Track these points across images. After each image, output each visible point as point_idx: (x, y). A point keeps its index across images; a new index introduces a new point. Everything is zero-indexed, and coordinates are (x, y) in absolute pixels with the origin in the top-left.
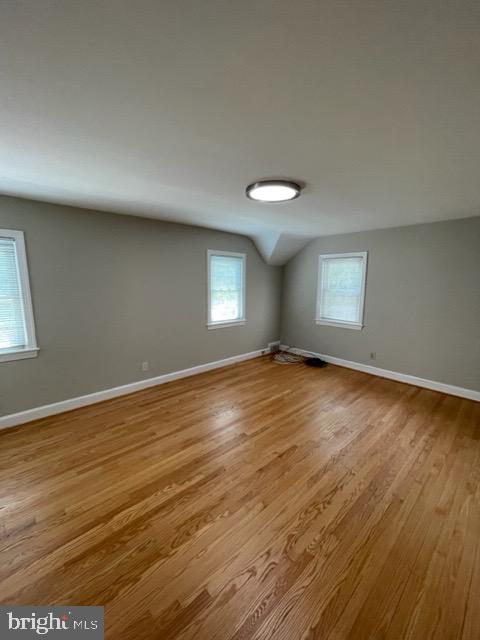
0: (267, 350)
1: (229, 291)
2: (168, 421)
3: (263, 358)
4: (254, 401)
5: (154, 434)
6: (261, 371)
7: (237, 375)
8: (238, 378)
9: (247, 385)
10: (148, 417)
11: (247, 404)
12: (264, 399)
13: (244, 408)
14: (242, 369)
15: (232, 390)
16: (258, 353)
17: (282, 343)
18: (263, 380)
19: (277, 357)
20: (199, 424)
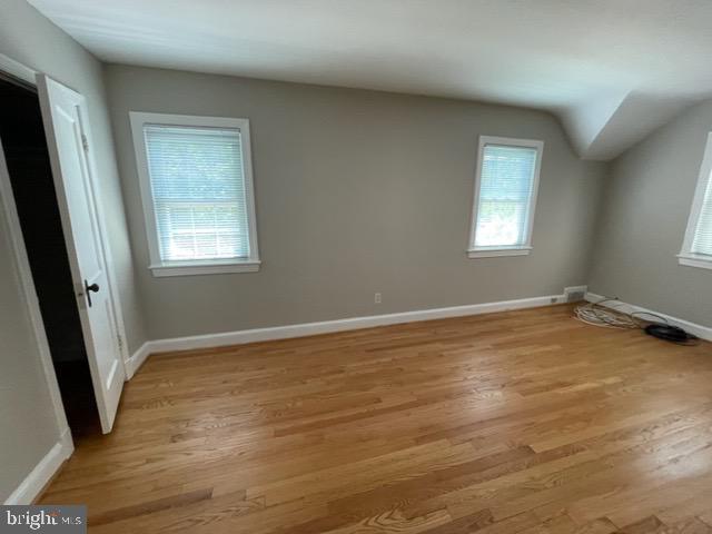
0: (562, 298)
1: (508, 201)
2: (401, 384)
3: (553, 308)
4: (544, 383)
5: (379, 401)
6: (550, 330)
7: (509, 330)
8: (511, 337)
9: (525, 351)
10: (373, 370)
11: (529, 386)
12: (562, 385)
13: (525, 393)
14: (517, 322)
15: (502, 354)
16: (544, 300)
17: (588, 290)
18: (557, 347)
19: (580, 311)
20: (447, 403)
